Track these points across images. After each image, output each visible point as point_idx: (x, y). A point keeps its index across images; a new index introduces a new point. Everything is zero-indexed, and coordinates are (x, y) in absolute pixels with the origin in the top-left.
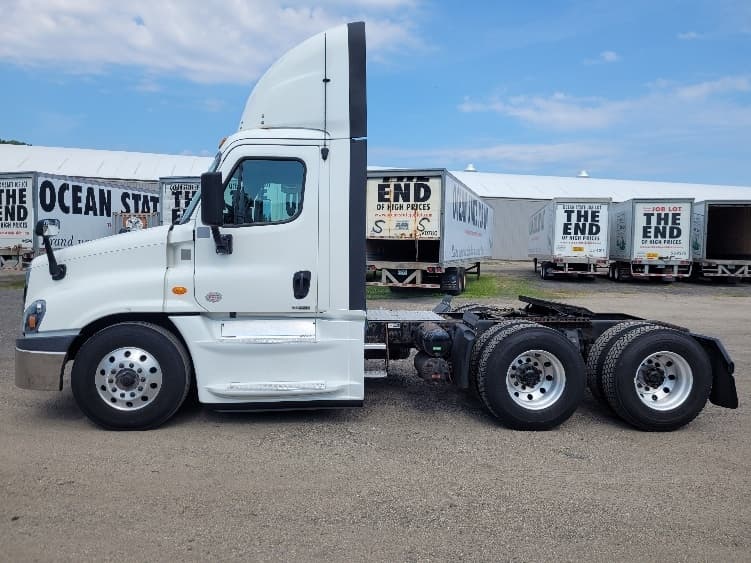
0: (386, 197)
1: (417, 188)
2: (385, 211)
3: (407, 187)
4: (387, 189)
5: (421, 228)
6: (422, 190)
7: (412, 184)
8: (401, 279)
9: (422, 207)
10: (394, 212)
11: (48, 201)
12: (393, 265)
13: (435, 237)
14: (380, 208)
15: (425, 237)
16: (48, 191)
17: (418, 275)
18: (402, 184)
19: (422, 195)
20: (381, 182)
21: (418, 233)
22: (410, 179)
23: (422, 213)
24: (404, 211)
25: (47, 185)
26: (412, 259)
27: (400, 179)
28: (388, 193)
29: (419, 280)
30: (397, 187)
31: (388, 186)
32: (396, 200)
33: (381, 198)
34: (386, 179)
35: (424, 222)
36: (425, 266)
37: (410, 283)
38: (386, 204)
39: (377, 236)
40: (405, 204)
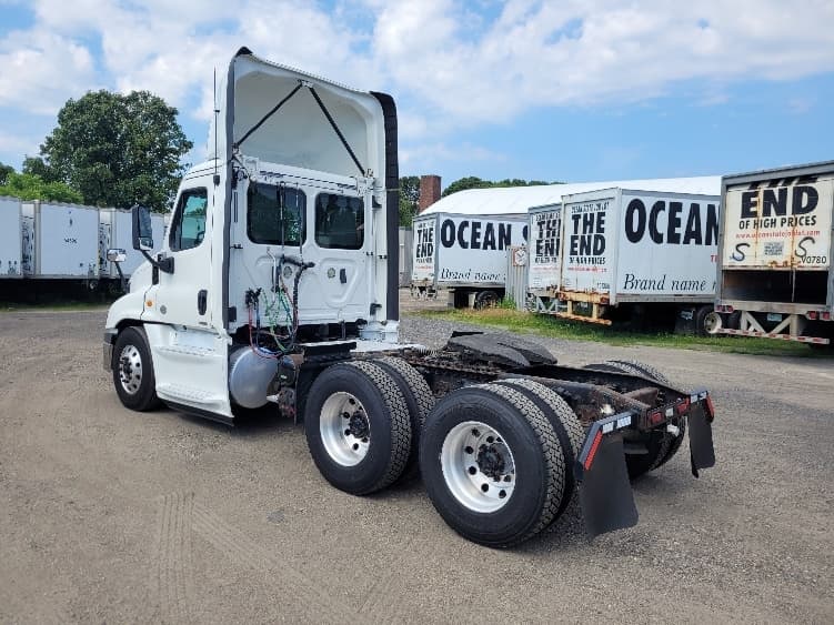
0: (752, 209)
1: (798, 193)
2: (751, 230)
3: (783, 193)
4: (753, 199)
5: (801, 252)
6: (805, 196)
7: (790, 189)
8: (769, 327)
9: (803, 221)
10: (763, 230)
11: (448, 239)
12: (758, 306)
13: (821, 267)
14: (743, 226)
15: (807, 266)
16: (448, 229)
17: (793, 322)
18: (776, 191)
19: (805, 203)
20: (745, 189)
21: (797, 259)
22: (788, 181)
23: (804, 229)
24: (778, 228)
25: (449, 223)
26: (786, 299)
27: (774, 182)
28: (755, 204)
29: (794, 329)
30: (769, 195)
31: (756, 195)
32: (767, 212)
33: (746, 213)
34: (755, 185)
35: (806, 244)
36: (803, 309)
37: (781, 333)
38: (752, 220)
39: (738, 265)
40: (779, 219)
